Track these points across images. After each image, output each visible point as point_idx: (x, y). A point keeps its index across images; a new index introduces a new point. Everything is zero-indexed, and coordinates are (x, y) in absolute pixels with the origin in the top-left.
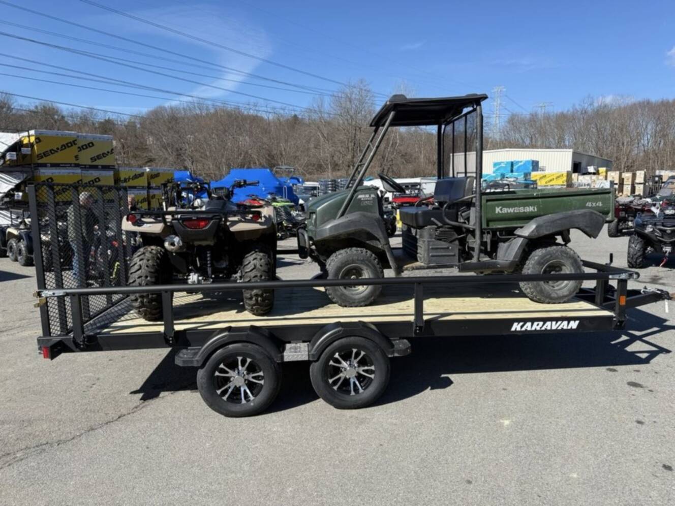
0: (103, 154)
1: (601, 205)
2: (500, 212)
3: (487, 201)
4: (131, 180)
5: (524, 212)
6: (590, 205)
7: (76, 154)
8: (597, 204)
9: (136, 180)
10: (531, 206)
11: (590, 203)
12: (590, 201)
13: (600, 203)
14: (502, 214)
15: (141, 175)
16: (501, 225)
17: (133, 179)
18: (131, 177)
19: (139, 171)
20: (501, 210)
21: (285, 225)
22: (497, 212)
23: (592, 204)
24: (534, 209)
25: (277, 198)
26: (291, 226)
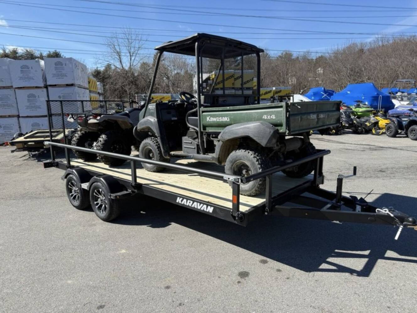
0: (248, 81)
1: (274, 118)
2: (209, 120)
3: (203, 112)
4: (263, 95)
5: (222, 121)
6: (266, 118)
7: (233, 82)
8: (271, 117)
9: (266, 95)
10: (226, 116)
11: (266, 116)
12: (265, 114)
13: (274, 116)
14: (210, 121)
15: (270, 92)
16: (211, 130)
17: (264, 94)
18: (263, 93)
19: (268, 89)
20: (210, 119)
21: (344, 124)
22: (207, 121)
23: (267, 117)
24: (228, 119)
25: (361, 104)
26: (347, 125)
